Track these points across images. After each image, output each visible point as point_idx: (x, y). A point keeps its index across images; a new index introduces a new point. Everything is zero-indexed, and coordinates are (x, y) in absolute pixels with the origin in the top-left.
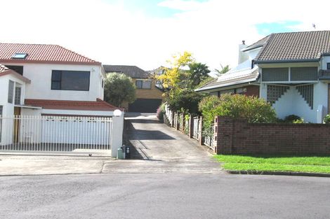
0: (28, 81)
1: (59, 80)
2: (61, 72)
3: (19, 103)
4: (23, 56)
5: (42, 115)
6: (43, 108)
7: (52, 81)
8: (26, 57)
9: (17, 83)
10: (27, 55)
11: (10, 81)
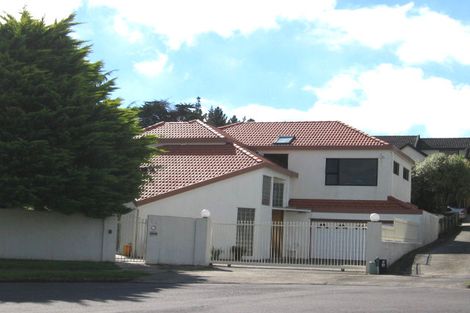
0: (294, 175)
1: (337, 172)
2: (338, 161)
3: (281, 205)
4: (287, 140)
5: (312, 220)
6: (313, 211)
7: (327, 174)
8: (292, 141)
9: (275, 178)
10: (294, 138)
11: (264, 177)
